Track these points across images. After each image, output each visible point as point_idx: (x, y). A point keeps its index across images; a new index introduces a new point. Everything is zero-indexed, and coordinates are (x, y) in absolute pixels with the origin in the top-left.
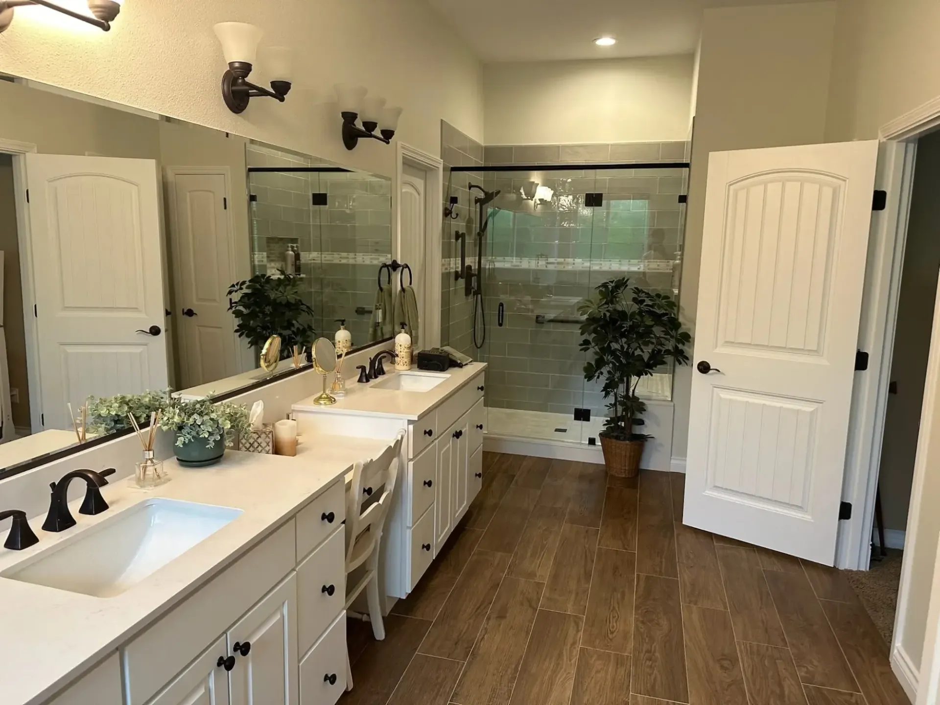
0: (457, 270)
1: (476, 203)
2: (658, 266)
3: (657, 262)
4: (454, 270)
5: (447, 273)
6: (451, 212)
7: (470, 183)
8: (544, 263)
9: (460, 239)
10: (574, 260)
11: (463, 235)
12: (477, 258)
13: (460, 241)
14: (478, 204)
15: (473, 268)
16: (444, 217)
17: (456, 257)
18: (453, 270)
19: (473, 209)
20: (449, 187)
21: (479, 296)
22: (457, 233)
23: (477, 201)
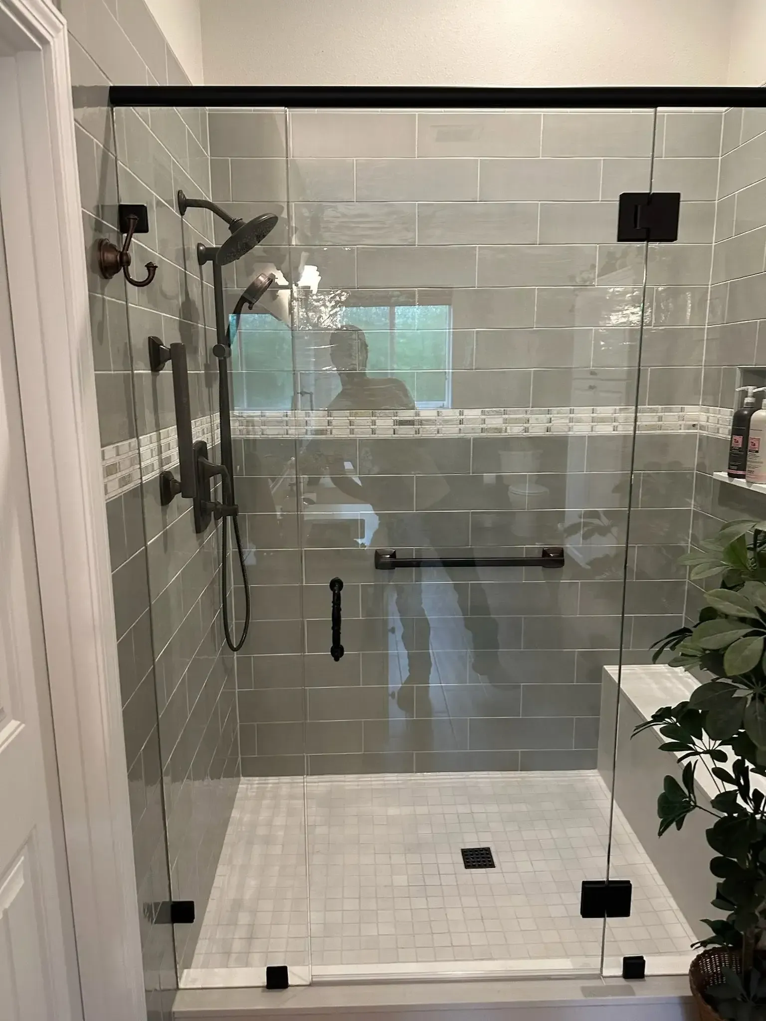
0: (166, 468)
1: (201, 261)
2: (660, 419)
3: (656, 411)
4: (156, 474)
5: (133, 492)
6: (123, 262)
7: (179, 193)
8: (389, 422)
9: (169, 364)
10: (461, 414)
11: (177, 354)
12: (217, 417)
13: (167, 371)
14: (209, 265)
15: (209, 447)
16: (98, 278)
17: (158, 428)
18: (152, 476)
19: (194, 276)
20: (107, 164)
21: (229, 518)
22: (154, 344)
23: (204, 256)
